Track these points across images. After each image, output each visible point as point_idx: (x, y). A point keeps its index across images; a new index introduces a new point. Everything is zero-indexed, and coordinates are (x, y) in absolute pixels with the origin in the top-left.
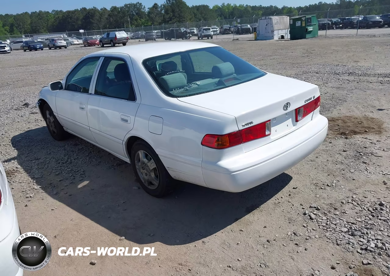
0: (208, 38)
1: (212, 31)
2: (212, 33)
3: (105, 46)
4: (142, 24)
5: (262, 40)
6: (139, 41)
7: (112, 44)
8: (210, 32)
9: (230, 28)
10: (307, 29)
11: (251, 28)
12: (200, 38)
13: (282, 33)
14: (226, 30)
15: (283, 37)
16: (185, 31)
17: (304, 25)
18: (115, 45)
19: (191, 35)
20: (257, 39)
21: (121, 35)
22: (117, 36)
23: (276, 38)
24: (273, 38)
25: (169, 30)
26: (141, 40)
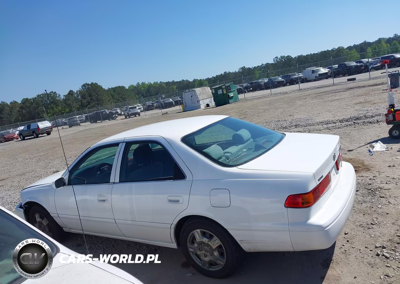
0: (135, 116)
1: (138, 109)
2: (139, 111)
3: (26, 138)
4: (59, 112)
5: (190, 111)
6: (63, 128)
7: (35, 135)
8: (136, 110)
9: (153, 104)
10: (229, 95)
11: (173, 101)
12: (128, 117)
13: (207, 101)
14: (149, 106)
15: (208, 105)
16: (110, 112)
17: (225, 92)
18: (39, 136)
19: (117, 115)
20: (185, 110)
21: (44, 125)
22: (40, 127)
23: (203, 106)
24: (200, 108)
25: (93, 114)
26: (64, 127)
